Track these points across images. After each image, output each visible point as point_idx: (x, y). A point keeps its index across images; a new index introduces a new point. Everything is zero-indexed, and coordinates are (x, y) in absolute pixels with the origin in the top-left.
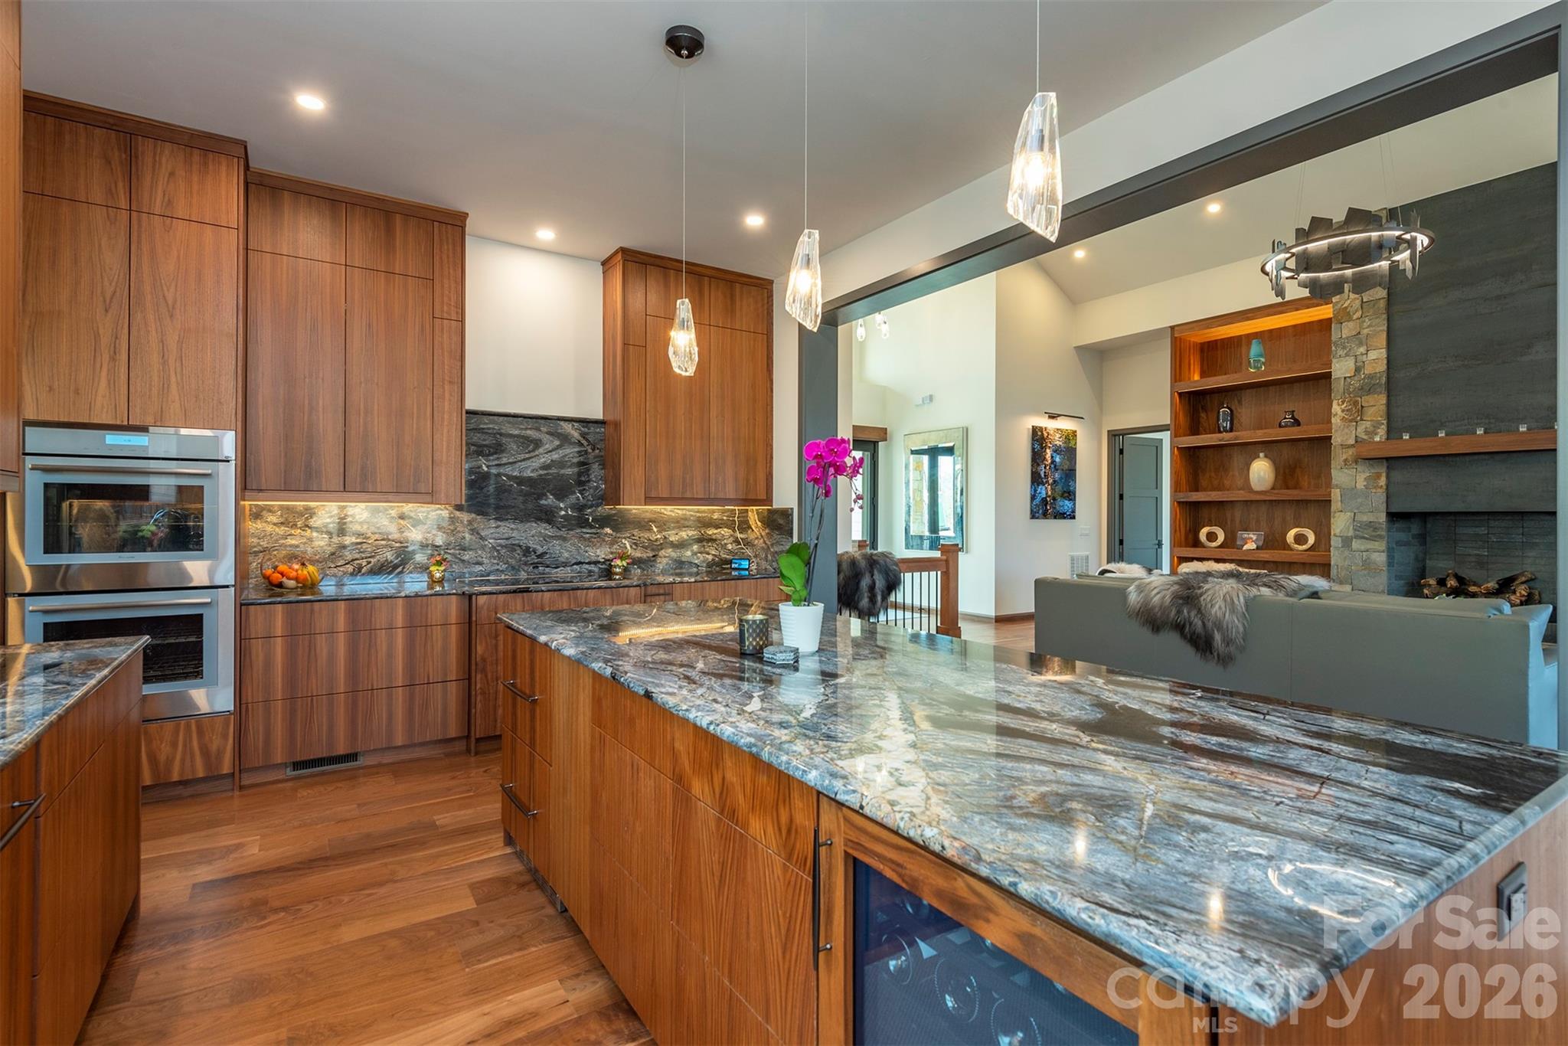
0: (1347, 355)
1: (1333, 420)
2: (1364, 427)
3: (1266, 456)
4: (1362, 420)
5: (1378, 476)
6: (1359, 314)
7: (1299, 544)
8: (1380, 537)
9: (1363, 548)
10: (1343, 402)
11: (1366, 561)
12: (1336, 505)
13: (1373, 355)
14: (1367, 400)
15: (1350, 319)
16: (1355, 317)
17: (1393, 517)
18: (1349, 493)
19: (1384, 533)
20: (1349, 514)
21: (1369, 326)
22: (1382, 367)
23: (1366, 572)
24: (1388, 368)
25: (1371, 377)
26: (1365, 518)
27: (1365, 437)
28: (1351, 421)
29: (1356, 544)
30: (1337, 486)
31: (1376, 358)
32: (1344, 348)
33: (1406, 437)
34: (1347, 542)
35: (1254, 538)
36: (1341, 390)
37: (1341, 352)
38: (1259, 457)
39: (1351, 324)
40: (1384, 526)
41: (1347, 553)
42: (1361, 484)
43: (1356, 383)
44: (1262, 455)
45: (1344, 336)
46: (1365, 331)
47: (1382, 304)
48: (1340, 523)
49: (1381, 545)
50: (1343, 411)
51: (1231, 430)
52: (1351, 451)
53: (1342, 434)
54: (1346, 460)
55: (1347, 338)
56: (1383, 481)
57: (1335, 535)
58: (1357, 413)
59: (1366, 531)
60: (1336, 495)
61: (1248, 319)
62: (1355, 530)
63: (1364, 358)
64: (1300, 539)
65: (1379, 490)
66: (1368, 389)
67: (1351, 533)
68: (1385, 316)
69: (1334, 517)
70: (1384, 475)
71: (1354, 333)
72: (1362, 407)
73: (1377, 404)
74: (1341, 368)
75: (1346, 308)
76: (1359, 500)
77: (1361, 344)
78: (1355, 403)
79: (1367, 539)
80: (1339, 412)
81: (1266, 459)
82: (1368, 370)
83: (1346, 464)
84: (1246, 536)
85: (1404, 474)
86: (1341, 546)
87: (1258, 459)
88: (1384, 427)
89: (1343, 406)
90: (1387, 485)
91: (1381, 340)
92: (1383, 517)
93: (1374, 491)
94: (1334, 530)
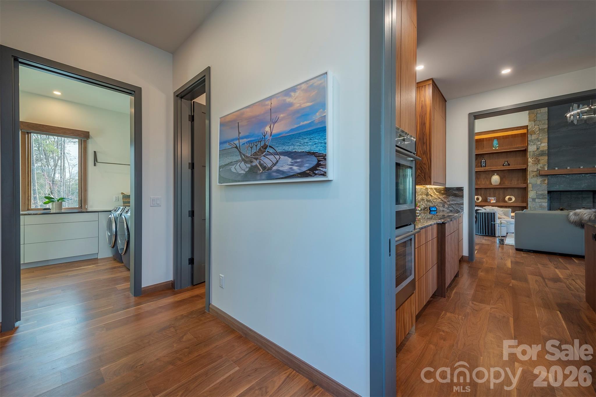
0: (534, 144)
1: (529, 164)
2: (540, 166)
3: (497, 174)
4: (539, 164)
5: (545, 180)
6: (538, 132)
7: (510, 201)
8: (545, 198)
9: (539, 201)
10: (533, 159)
11: (540, 205)
12: (530, 189)
13: (543, 145)
14: (540, 158)
15: (535, 134)
16: (537, 133)
17: (549, 192)
18: (534, 186)
19: (547, 197)
20: (535, 191)
21: (541, 136)
22: (546, 148)
23: (541, 208)
24: (548, 149)
25: (542, 151)
26: (540, 193)
27: (540, 169)
28: (535, 164)
29: (537, 200)
30: (530, 183)
31: (544, 146)
32: (533, 142)
33: (557, 169)
34: (534, 200)
35: (493, 199)
36: (532, 155)
37: (531, 143)
39: (535, 135)
40: (547, 195)
41: (534, 203)
42: (539, 183)
43: (537, 153)
44: (495, 174)
46: (540, 138)
47: (546, 130)
48: (531, 194)
49: (546, 200)
50: (533, 161)
51: (485, 167)
52: (535, 173)
53: (532, 167)
54: (533, 176)
55: (534, 139)
56: (546, 182)
57: (530, 198)
58: (537, 162)
59: (539, 196)
60: (530, 186)
62: (537, 196)
63: (540, 145)
64: (510, 199)
65: (545, 184)
66: (542, 154)
67: (535, 197)
68: (547, 133)
69: (529, 192)
70: (547, 180)
71: (536, 138)
72: (539, 160)
73: (544, 160)
74: (532, 148)
75: (534, 130)
76: (538, 187)
77: (539, 141)
78: (537, 159)
79: (541, 199)
80: (531, 161)
81: (498, 176)
82: (541, 149)
83: (533, 177)
84: (491, 198)
85: (554, 180)
86: (531, 201)
87: (494, 176)
88: (547, 166)
89: (533, 160)
90: (548, 183)
91: (546, 140)
92: (546, 192)
93: (543, 184)
94: (529, 196)
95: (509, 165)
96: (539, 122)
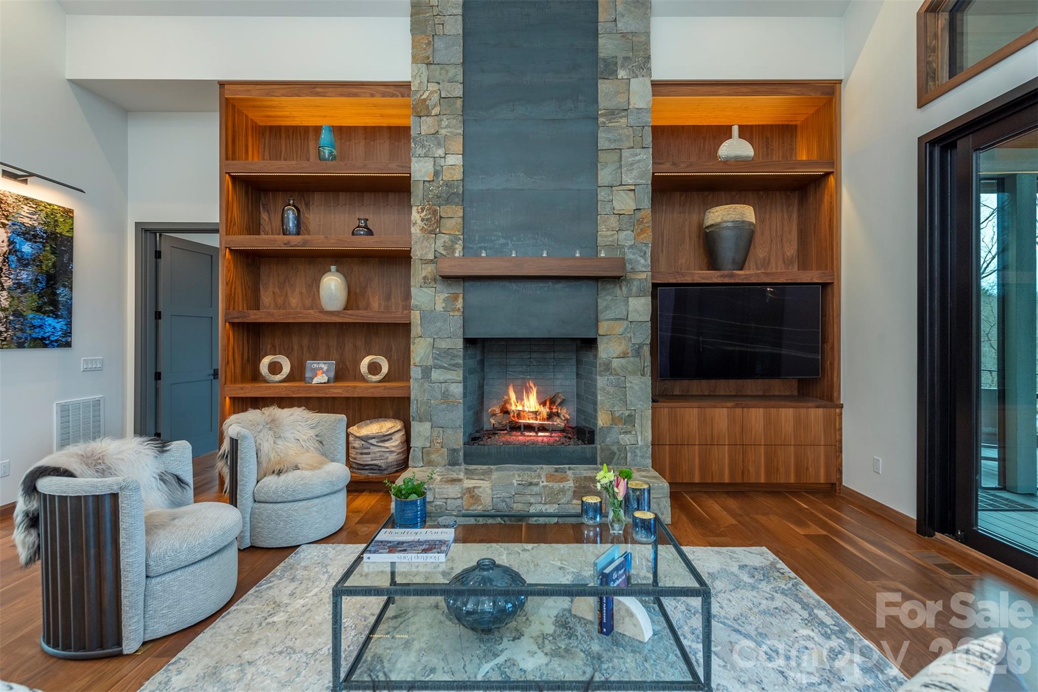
0: (426, 155)
1: (413, 230)
2: (443, 240)
3: (337, 271)
4: (440, 232)
5: (456, 299)
6: (438, 110)
7: (372, 374)
8: (456, 365)
9: (441, 378)
10: (423, 210)
11: (444, 393)
12: (416, 330)
13: (450, 160)
14: (445, 211)
15: (429, 114)
16: (433, 113)
17: (469, 342)
18: (428, 316)
19: (461, 362)
20: (428, 340)
21: (446, 127)
22: (459, 174)
23: (444, 406)
24: (464, 177)
25: (448, 184)
26: (443, 345)
27: (444, 252)
28: (430, 232)
29: (436, 375)
30: (417, 307)
31: (453, 163)
32: (423, 146)
33: (484, 255)
34: (426, 372)
35: (325, 368)
36: (421, 195)
37: (420, 151)
38: (330, 271)
39: (429, 120)
40: (461, 354)
41: (426, 385)
42: (440, 307)
43: (434, 189)
44: (333, 268)
45: (423, 133)
46: (443, 132)
47: (459, 104)
48: (420, 351)
49: (458, 375)
50: (423, 220)
51: (298, 234)
52: (430, 268)
53: (421, 247)
54: (425, 278)
55: (426, 136)
56: (460, 304)
57: (415, 365)
58: (434, 225)
59: (440, 359)
60: (415, 317)
61: (318, 94)
62: (434, 358)
63: (442, 162)
64: (374, 368)
65: (456, 313)
66: (446, 196)
67: (430, 362)
68: (461, 118)
69: (414, 344)
70: (462, 295)
71: (433, 131)
72: (440, 217)
73: (453, 216)
74: (420, 169)
75: (425, 100)
76: (438, 325)
77: (439, 145)
78: (435, 212)
79: (445, 368)
80: (419, 221)
81: (338, 274)
82: (446, 176)
83: (425, 283)
84: (315, 365)
85: (483, 295)
86: (420, 378)
87: (329, 273)
88: (460, 242)
89: (422, 215)
90: (463, 308)
91: (458, 146)
92: (460, 344)
93: (452, 314)
94: (414, 360)
95: (370, 233)
96: (441, 69)
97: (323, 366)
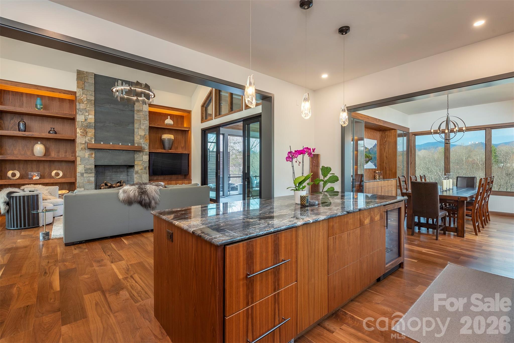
0: (82, 114)
1: (77, 135)
2: (88, 138)
3: (41, 143)
4: (87, 136)
5: (92, 154)
6: (86, 102)
7: (57, 176)
9: (87, 176)
10: (81, 129)
11: (88, 180)
12: (78, 163)
13: (90, 116)
14: (88, 130)
15: (83, 103)
16: (85, 103)
17: (95, 166)
18: (82, 159)
19: (94, 171)
20: (83, 165)
21: (89, 107)
22: (93, 121)
23: (88, 184)
24: (95, 122)
25: (90, 123)
26: (88, 167)
27: (88, 142)
28: (83, 136)
29: (85, 175)
30: (78, 156)
31: (91, 118)
32: (81, 112)
33: (102, 143)
34: (82, 174)
36: (80, 125)
37: (80, 113)
38: (38, 143)
39: (83, 105)
40: (94, 169)
41: (82, 178)
42: (87, 156)
43: (85, 124)
45: (81, 108)
46: (88, 109)
47: (93, 102)
48: (80, 168)
49: (93, 175)
50: (81, 132)
51: (25, 131)
52: (83, 145)
53: (80, 140)
54: (82, 148)
55: (82, 109)
56: (93, 156)
57: (78, 173)
58: (85, 134)
59: (87, 171)
60: (78, 159)
62: (85, 170)
63: (87, 117)
64: (57, 174)
65: (92, 158)
66: (88, 126)
67: (84, 171)
68: (94, 106)
69: (78, 166)
70: (94, 154)
71: (84, 108)
72: (87, 132)
73: (91, 132)
74: (80, 118)
75: (81, 99)
76: (86, 161)
77: (86, 112)
78: (85, 130)
79: (89, 173)
80: (80, 132)
81: (42, 145)
82: (89, 121)
83: (82, 150)
84: (32, 174)
85: (100, 154)
86: (80, 176)
87: (38, 144)
88: (94, 139)
89: (81, 131)
90: (95, 157)
91: (93, 113)
92: (93, 167)
93: (91, 158)
94: (78, 171)
95: (56, 133)
96: (87, 91)
97: (35, 174)
